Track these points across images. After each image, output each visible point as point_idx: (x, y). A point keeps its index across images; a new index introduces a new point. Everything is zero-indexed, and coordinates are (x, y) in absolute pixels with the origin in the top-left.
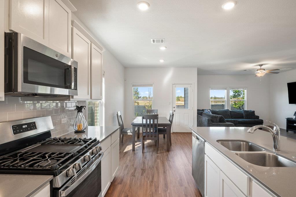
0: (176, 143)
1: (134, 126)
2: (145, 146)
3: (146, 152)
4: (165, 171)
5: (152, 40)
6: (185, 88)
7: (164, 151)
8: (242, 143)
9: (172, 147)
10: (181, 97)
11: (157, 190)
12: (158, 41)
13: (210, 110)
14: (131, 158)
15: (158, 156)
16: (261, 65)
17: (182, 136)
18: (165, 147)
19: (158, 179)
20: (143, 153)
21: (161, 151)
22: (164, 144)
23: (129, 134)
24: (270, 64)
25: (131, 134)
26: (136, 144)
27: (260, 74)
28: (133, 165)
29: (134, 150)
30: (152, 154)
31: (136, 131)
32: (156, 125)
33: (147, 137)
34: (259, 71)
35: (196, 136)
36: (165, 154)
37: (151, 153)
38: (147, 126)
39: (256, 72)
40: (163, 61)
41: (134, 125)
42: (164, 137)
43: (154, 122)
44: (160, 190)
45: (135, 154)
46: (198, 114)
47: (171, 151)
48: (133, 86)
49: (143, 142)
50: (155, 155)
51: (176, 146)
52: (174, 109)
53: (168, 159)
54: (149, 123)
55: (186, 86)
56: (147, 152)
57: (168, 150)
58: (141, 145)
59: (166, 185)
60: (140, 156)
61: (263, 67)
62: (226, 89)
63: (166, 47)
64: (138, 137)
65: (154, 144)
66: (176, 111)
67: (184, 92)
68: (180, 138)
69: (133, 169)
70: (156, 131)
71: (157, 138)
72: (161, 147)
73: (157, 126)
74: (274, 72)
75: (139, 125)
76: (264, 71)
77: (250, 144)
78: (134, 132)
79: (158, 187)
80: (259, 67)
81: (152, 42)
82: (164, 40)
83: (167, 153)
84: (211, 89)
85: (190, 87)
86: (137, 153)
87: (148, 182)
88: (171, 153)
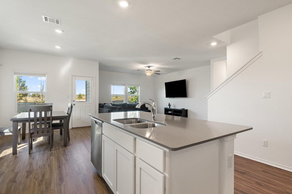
0: (75, 137)
1: (16, 123)
2: (33, 146)
3: (34, 153)
4: (60, 166)
5: (43, 17)
6: (86, 82)
7: (60, 147)
8: (133, 120)
9: (71, 142)
10: (83, 95)
11: (47, 188)
12: (52, 21)
13: (111, 103)
14: (11, 163)
15: (51, 154)
16: (149, 67)
17: (82, 130)
18: (62, 143)
19: (50, 176)
20: (30, 154)
21: (56, 148)
22: (61, 140)
23: (6, 134)
24: (155, 67)
25: (11, 134)
26: (18, 146)
27: (148, 74)
28: (13, 171)
29: (15, 153)
30: (44, 152)
31: (20, 129)
32: (48, 119)
33: (35, 134)
34: (148, 71)
35: (95, 121)
36: (61, 150)
37: (42, 152)
38: (36, 120)
39: (146, 72)
40: (60, 48)
41: (16, 121)
42: (61, 134)
43: (46, 114)
44: (53, 186)
45: (16, 157)
46: (99, 107)
47: (69, 145)
48: (15, 73)
49: (29, 142)
50: (48, 153)
51: (75, 140)
52: (73, 103)
53: (65, 154)
54: (39, 116)
55: (87, 79)
56: (37, 152)
57: (66, 145)
58: (28, 146)
59: (61, 179)
60: (25, 158)
61: (150, 68)
62: (124, 85)
63: (63, 31)
64: (24, 138)
65: (47, 142)
66: (76, 104)
67: (85, 86)
68: (80, 132)
69: (13, 175)
70: (49, 127)
71: (50, 134)
72: (56, 144)
73: (51, 119)
74: (157, 73)
75: (24, 121)
76: (151, 72)
77: (138, 120)
78: (15, 131)
79: (50, 183)
80: (148, 68)
81: (44, 20)
82: (60, 21)
83: (64, 148)
84: (112, 85)
85: (92, 80)
86: (20, 156)
87: (37, 182)
88: (69, 148)
